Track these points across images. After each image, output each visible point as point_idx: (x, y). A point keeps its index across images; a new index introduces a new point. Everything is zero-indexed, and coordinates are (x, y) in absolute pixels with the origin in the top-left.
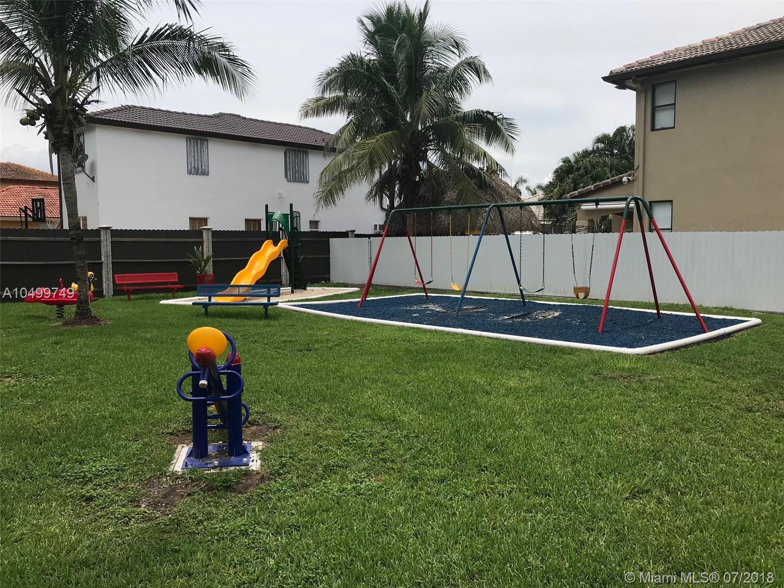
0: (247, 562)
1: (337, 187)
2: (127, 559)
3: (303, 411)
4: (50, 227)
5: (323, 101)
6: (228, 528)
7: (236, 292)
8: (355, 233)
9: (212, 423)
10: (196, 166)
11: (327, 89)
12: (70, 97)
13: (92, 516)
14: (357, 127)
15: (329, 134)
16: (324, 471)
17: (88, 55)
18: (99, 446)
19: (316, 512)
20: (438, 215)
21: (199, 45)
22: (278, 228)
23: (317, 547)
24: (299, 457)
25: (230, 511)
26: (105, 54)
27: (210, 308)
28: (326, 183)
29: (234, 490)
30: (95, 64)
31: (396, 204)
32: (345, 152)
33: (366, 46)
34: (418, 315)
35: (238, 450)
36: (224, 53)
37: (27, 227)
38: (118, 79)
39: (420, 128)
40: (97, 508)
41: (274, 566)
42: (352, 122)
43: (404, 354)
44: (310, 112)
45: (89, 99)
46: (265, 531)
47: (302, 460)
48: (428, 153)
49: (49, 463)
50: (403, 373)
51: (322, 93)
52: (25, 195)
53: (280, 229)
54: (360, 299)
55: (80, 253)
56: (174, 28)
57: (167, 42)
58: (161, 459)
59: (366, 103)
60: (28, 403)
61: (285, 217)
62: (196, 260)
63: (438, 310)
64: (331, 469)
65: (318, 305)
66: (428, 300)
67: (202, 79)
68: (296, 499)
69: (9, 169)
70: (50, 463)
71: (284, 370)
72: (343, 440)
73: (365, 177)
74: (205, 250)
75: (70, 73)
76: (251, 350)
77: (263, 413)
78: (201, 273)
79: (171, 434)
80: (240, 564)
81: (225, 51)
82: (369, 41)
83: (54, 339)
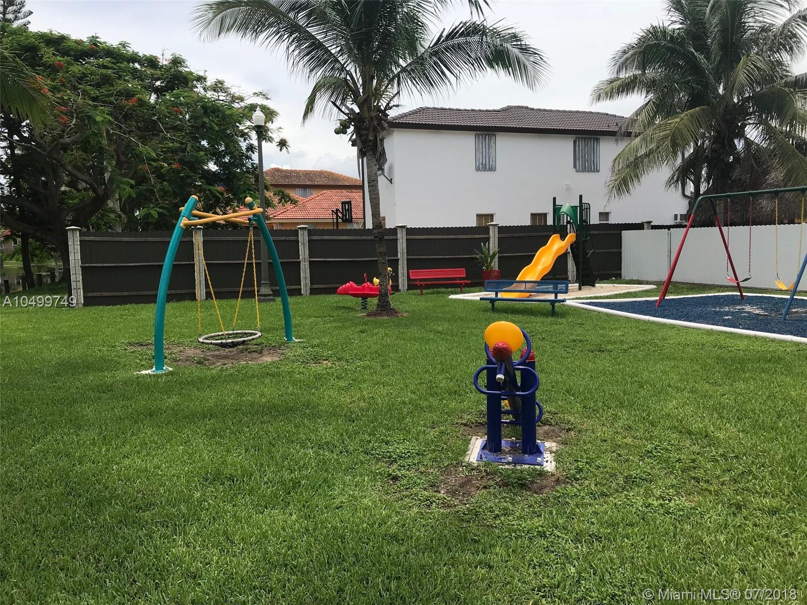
0: (546, 565)
1: (632, 174)
2: (432, 541)
3: (598, 415)
4: (356, 227)
5: (618, 82)
6: (525, 527)
7: (523, 289)
8: (652, 224)
9: (506, 419)
10: (484, 163)
11: (622, 68)
12: (375, 104)
13: (398, 495)
14: (657, 106)
15: (623, 117)
16: (625, 482)
17: (391, 62)
18: (401, 429)
19: (618, 524)
20: (758, 201)
21: (492, 38)
22: (565, 221)
23: (622, 563)
24: (597, 464)
25: (526, 510)
26: (405, 59)
27: (496, 303)
28: (619, 170)
29: (530, 489)
30: (396, 71)
31: (703, 189)
32: (642, 136)
33: (670, 14)
34: (730, 317)
35: (530, 448)
36: (516, 43)
37: (337, 227)
38: (417, 83)
39: (736, 100)
40: (402, 488)
41: (576, 575)
42: (651, 102)
43: (714, 362)
44: (603, 95)
45: (391, 105)
46: (563, 536)
47: (600, 467)
48: (746, 129)
49: (360, 440)
50: (715, 383)
51: (617, 73)
52: (335, 198)
53: (568, 222)
54: (657, 298)
55: (382, 250)
56: (467, 25)
57: (461, 40)
58: (457, 449)
59: (668, 78)
60: (342, 384)
61: (574, 210)
62: (483, 256)
63: (757, 312)
64: (633, 482)
65: (609, 303)
66: (743, 300)
67: (494, 72)
68: (595, 508)
69: (323, 176)
70: (362, 441)
71: (575, 371)
72: (645, 450)
73: (666, 162)
74: (491, 245)
75: (375, 81)
76: (539, 347)
77: (555, 414)
78: (487, 268)
79: (465, 425)
80: (539, 566)
81: (517, 41)
82: (674, 8)
83: (360, 328)
